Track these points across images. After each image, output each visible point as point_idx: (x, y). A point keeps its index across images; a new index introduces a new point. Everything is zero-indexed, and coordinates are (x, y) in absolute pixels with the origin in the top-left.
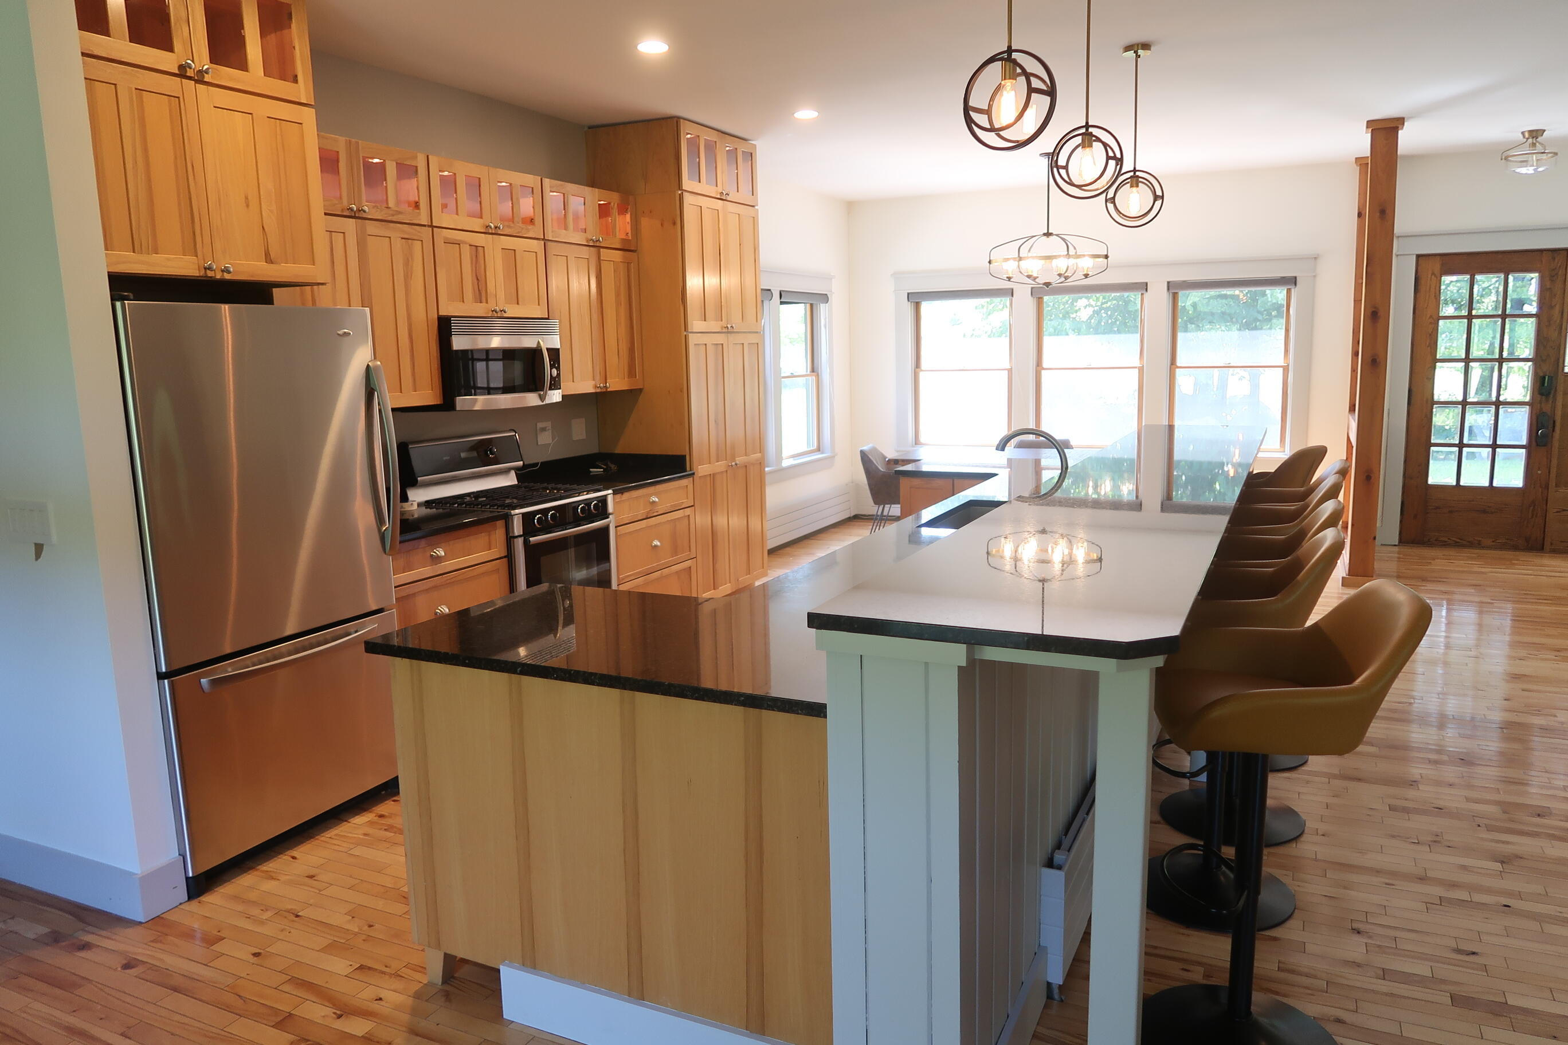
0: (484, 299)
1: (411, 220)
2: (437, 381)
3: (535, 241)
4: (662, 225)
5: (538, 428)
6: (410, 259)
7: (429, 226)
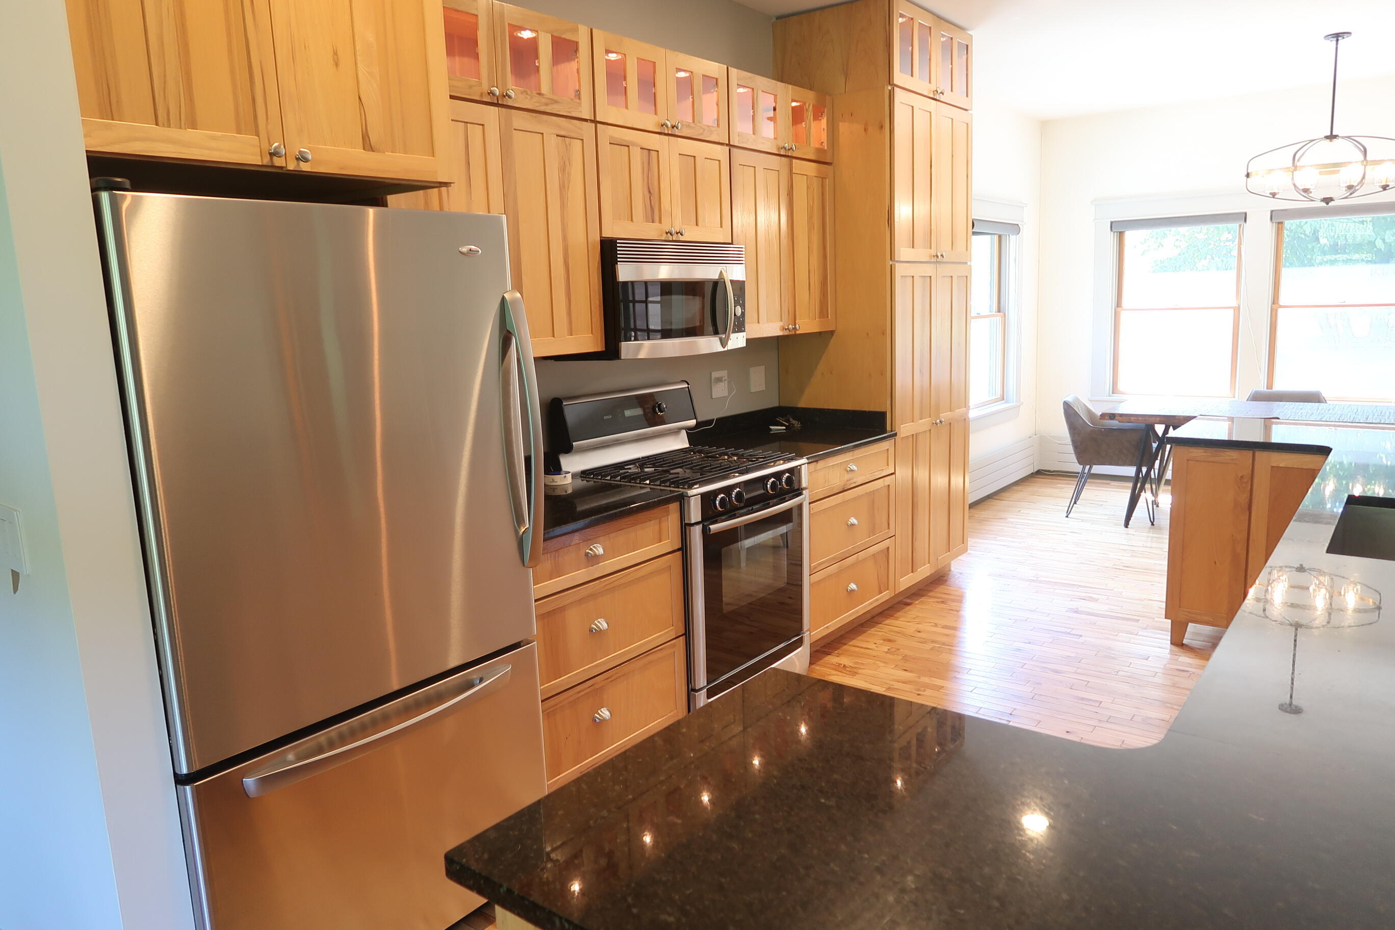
0: (657, 218)
1: (569, 112)
2: (599, 321)
3: (719, 147)
4: (865, 130)
5: (713, 378)
6: (567, 163)
7: (592, 121)
